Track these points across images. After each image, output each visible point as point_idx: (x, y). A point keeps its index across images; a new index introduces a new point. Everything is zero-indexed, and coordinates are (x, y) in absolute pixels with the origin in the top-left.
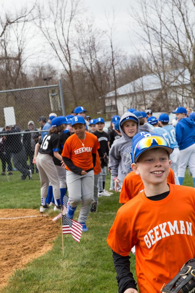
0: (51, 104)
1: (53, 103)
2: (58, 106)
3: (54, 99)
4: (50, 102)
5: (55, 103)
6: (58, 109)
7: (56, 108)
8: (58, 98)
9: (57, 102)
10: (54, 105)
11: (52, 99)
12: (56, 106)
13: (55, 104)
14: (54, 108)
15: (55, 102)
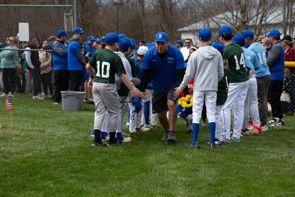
0: (65, 24)
2: (71, 26)
3: (68, 19)
4: (64, 22)
6: (71, 30)
7: (69, 29)
8: (72, 19)
9: (71, 23)
10: (67, 25)
11: (66, 19)
12: (70, 27)
13: (69, 25)
14: (67, 28)
15: (68, 23)
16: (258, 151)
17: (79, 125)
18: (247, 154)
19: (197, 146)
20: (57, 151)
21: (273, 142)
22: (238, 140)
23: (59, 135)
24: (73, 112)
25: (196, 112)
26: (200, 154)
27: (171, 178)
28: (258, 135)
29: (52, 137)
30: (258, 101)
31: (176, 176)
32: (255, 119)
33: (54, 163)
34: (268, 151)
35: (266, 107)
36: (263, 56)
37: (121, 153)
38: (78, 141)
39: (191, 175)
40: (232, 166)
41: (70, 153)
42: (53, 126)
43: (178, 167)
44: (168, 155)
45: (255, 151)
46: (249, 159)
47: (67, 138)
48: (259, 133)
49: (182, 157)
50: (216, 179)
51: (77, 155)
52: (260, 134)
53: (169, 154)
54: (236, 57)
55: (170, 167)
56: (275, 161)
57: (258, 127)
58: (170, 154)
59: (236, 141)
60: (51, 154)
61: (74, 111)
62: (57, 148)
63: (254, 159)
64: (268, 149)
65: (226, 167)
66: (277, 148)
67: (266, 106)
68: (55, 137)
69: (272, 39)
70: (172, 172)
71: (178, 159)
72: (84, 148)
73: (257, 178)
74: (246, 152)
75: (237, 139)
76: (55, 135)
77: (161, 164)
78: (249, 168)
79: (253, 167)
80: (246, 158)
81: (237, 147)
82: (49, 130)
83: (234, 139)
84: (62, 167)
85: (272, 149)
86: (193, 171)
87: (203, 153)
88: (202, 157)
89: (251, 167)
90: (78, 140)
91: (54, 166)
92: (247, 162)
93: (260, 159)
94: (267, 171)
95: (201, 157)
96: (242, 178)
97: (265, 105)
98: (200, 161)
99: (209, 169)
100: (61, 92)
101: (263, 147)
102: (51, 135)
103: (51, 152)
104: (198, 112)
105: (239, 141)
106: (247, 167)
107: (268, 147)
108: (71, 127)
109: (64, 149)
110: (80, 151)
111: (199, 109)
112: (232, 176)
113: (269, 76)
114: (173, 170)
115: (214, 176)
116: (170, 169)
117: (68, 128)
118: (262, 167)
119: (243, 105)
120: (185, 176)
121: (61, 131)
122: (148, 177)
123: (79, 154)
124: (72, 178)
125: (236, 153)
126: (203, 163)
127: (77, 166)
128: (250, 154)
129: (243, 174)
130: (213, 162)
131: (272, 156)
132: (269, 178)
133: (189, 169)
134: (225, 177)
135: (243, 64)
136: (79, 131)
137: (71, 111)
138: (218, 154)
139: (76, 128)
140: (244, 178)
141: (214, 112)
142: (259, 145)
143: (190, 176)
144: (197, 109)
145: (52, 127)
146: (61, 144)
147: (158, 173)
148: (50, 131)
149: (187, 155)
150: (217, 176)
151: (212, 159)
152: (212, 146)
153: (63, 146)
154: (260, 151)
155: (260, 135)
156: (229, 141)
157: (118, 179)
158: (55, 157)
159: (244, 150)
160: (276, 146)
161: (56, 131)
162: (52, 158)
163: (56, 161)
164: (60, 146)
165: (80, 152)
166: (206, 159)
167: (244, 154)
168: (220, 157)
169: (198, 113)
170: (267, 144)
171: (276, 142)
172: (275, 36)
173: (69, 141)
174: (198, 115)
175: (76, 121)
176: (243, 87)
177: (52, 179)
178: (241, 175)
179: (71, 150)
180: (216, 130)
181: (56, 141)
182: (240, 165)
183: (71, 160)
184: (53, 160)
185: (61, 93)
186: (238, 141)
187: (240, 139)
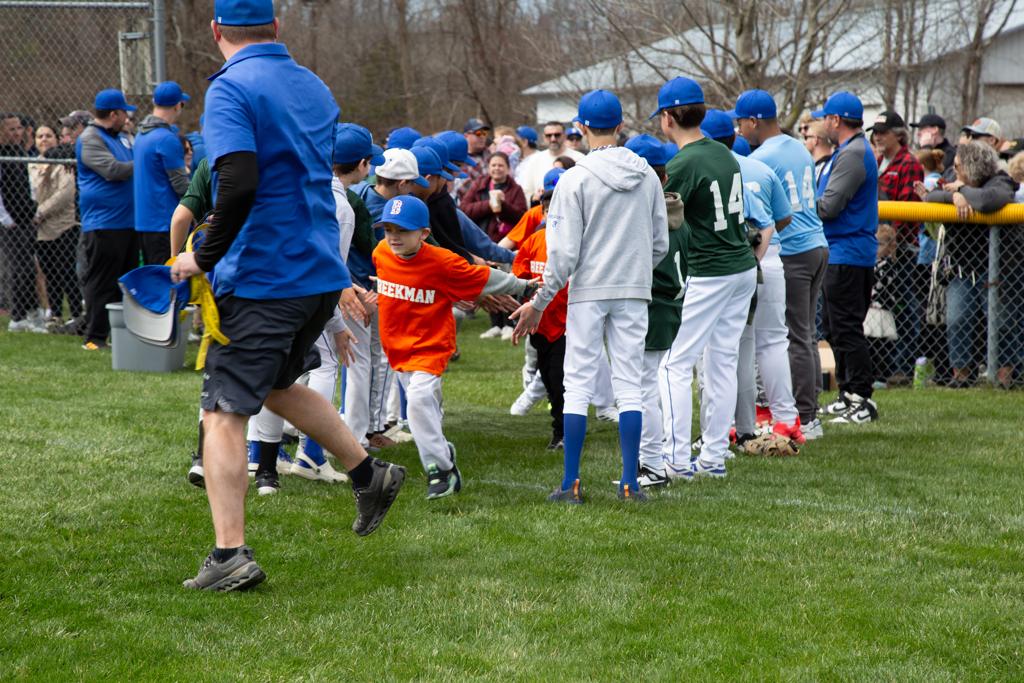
0: (123, 70)
1: (129, 65)
2: (143, 77)
3: (132, 51)
4: (117, 62)
5: (135, 65)
6: (144, 90)
7: (136, 85)
8: (147, 52)
9: (144, 65)
10: (129, 71)
11: (124, 53)
12: (138, 78)
13: (134, 71)
14: (130, 84)
15: (133, 64)
16: (783, 508)
17: (169, 420)
18: (746, 520)
19: (576, 492)
20: (86, 515)
21: (835, 478)
22: (717, 471)
23: (96, 459)
24: (150, 378)
25: (576, 376)
26: (587, 519)
27: (482, 605)
28: (785, 453)
29: (71, 465)
30: (788, 337)
31: (497, 598)
32: (779, 397)
33: (71, 556)
34: (820, 510)
35: (813, 359)
36: (805, 184)
37: (313, 521)
38: (163, 478)
39: (550, 592)
40: (692, 561)
41: (132, 521)
42: (76, 425)
43: (509, 567)
44: (476, 526)
45: (774, 507)
46: (753, 537)
47: (122, 468)
48: (789, 448)
49: (524, 531)
50: (635, 606)
51: (158, 526)
52: (795, 450)
53: (477, 522)
54: (715, 187)
55: (479, 565)
56: (838, 541)
57: (789, 427)
58: (484, 520)
59: (711, 474)
60: (65, 525)
61: (155, 373)
62: (85, 502)
63: (768, 536)
64: (819, 502)
65: (673, 566)
66: (848, 499)
67: (815, 355)
68: (80, 464)
69: (837, 125)
70: (484, 583)
71: (509, 540)
72: (181, 503)
73: (776, 602)
74: (744, 512)
75: (716, 467)
76: (81, 460)
77: (451, 556)
78: (750, 567)
79: (763, 564)
80: (743, 532)
81: (713, 495)
82: (62, 440)
83: (706, 468)
84: (100, 571)
85: (831, 501)
86: (560, 579)
87: (595, 519)
88: (592, 531)
89: (756, 562)
90: (162, 474)
91: (73, 565)
92: (743, 546)
93: (788, 537)
94: (811, 578)
95: (588, 531)
96: (724, 603)
97: (811, 351)
98: (583, 545)
99: (615, 574)
100: (108, 306)
101: (800, 495)
102: (67, 459)
103: (65, 519)
104: (585, 378)
105: (723, 475)
106: (745, 564)
107: (819, 494)
108: (141, 430)
109: (110, 507)
110: (165, 511)
111: (587, 368)
112: (690, 596)
113: (821, 251)
114: (489, 576)
115: (629, 595)
116: (480, 574)
117: (129, 433)
118: (794, 562)
119: (732, 352)
120: (531, 596)
121: (104, 444)
122: (402, 602)
123: (164, 523)
124: (133, 607)
125: (710, 516)
126: (594, 553)
127: (155, 567)
128: (757, 518)
129: (729, 589)
130: (627, 548)
131: (831, 525)
132: (817, 603)
133: (546, 573)
134: (669, 598)
135: (738, 213)
136: (168, 442)
137: (142, 373)
138: (648, 521)
139: (157, 432)
140: (730, 602)
141: (637, 375)
142: (788, 487)
143: (547, 599)
144: (578, 367)
145: (72, 428)
146: (100, 490)
147: (435, 586)
148: (63, 444)
149: (539, 525)
150: (639, 598)
151: (626, 539)
152: (627, 494)
153: (109, 497)
154: (790, 509)
155: (795, 455)
156: (686, 474)
157: (295, 610)
158: (76, 533)
159: (736, 505)
160: (845, 492)
161: (86, 443)
162: (67, 539)
163: (82, 548)
164: (98, 496)
165: (166, 518)
166: (606, 538)
167: (734, 519)
168: (652, 530)
169: (584, 381)
170: (815, 485)
171: (847, 479)
172: (846, 114)
173: (129, 477)
174: (585, 385)
175: (159, 408)
176: (736, 291)
177: (63, 610)
178: (721, 592)
179: (137, 509)
180: (642, 439)
181: (84, 479)
182: (720, 559)
183: (133, 545)
184: (69, 546)
185: (107, 311)
186: (717, 475)
187: (723, 468)
